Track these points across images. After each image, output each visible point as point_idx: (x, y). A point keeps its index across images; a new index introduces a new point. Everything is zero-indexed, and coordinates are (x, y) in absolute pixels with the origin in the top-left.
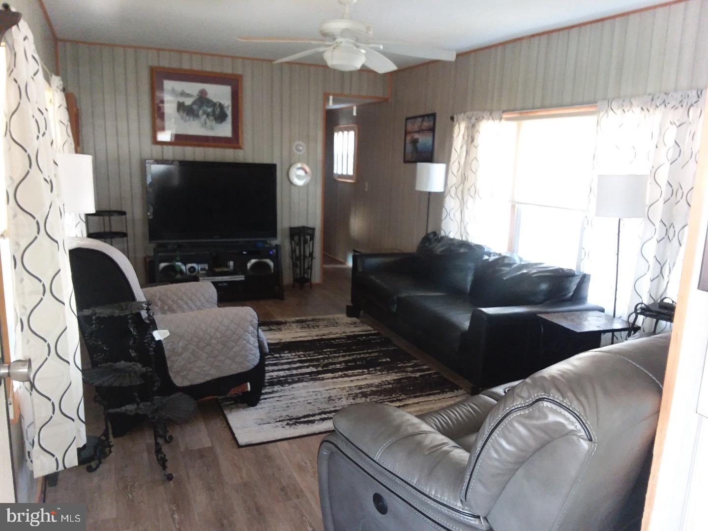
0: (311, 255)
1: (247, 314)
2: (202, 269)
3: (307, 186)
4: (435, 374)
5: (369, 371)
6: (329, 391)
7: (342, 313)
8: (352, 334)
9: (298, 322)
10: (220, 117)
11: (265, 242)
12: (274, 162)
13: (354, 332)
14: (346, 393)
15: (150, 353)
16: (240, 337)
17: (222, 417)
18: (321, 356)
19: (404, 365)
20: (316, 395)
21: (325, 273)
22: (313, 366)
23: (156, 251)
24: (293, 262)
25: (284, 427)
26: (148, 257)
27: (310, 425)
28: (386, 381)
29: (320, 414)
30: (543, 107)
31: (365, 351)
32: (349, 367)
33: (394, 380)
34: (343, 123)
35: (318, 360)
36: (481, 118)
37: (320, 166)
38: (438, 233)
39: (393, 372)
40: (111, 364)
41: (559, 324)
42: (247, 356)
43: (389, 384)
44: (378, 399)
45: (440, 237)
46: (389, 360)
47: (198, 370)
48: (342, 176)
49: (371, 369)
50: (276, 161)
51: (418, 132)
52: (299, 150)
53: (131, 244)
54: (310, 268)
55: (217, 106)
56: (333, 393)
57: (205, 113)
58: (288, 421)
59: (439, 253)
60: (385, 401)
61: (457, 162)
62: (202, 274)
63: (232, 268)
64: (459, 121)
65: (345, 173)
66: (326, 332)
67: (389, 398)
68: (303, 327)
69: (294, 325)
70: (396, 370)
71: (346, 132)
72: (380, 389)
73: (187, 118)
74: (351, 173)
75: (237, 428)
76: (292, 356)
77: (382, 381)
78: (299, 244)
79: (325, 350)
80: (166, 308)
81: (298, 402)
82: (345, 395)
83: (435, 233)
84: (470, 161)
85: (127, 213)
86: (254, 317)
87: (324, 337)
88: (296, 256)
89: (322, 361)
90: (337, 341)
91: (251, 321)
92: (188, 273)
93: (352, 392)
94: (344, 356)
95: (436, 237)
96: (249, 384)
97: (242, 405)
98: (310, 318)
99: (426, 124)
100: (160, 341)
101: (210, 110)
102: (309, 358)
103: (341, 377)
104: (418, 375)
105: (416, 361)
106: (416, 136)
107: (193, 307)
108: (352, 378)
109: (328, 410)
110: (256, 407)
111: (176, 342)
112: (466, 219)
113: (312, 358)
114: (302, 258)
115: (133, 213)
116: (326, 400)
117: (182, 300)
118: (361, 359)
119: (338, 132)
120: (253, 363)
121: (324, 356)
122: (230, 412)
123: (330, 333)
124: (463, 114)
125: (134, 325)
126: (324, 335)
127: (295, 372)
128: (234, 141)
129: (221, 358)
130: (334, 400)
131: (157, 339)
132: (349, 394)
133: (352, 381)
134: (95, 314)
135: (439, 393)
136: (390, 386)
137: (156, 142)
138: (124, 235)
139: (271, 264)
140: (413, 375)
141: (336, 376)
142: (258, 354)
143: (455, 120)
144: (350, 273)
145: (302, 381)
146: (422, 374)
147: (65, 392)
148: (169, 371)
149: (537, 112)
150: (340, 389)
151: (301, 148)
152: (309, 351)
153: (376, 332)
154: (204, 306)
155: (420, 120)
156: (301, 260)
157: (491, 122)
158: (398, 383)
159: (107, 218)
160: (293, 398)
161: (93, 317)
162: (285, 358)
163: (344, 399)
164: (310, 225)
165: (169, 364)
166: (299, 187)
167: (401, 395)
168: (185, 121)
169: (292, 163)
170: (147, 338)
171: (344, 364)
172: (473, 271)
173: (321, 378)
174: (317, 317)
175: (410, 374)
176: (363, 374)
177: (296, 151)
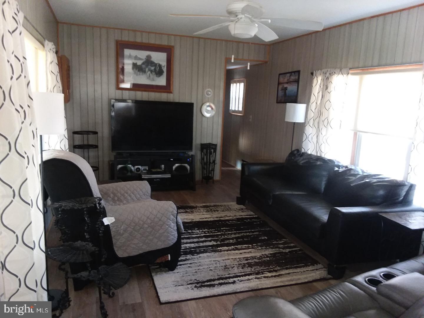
0: (214, 162)
1: (170, 206)
2: (144, 170)
3: (212, 117)
4: (300, 250)
5: (253, 246)
6: (225, 261)
7: (233, 202)
8: (240, 217)
9: (204, 207)
10: (159, 73)
11: (185, 153)
12: (192, 102)
13: (242, 216)
14: (237, 263)
15: (100, 235)
16: (164, 223)
17: (150, 279)
18: (220, 233)
19: (277, 242)
20: (216, 264)
21: (222, 173)
22: (214, 240)
23: (116, 157)
24: (202, 166)
25: (193, 289)
26: (111, 161)
27: (212, 288)
28: (265, 254)
29: (218, 279)
30: (379, 65)
31: (250, 231)
32: (239, 242)
33: (271, 254)
34: (237, 78)
35: (217, 236)
36: (334, 73)
37: (221, 105)
38: (300, 150)
39: (270, 248)
40: (71, 243)
41: (396, 221)
42: (168, 237)
43: (267, 257)
44: (260, 269)
45: (301, 153)
46: (266, 238)
47: (135, 246)
48: (235, 111)
49: (254, 245)
50: (193, 101)
51: (287, 83)
52: (208, 95)
53: (100, 153)
54: (213, 170)
55: (158, 66)
56: (228, 263)
57: (150, 70)
58: (196, 284)
59: (301, 165)
60: (265, 271)
61: (315, 102)
62: (144, 172)
63: (163, 169)
64: (317, 75)
65: (237, 109)
66: (223, 215)
67: (268, 269)
68: (207, 211)
69: (202, 209)
70: (272, 246)
71: (238, 84)
72: (261, 261)
73: (139, 73)
74: (241, 109)
75: (160, 288)
76: (200, 232)
77: (262, 255)
78: (206, 155)
79: (222, 229)
80: (116, 198)
81: (203, 269)
82: (236, 265)
83: (298, 151)
84: (325, 103)
85: (98, 133)
86: (174, 209)
87: (221, 219)
88: (204, 162)
89: (220, 236)
90: (230, 222)
91: (172, 212)
92: (135, 171)
93: (241, 263)
94: (235, 234)
95: (299, 153)
96: (169, 255)
97: (164, 269)
98: (212, 204)
99: (293, 78)
100: (108, 225)
101: (153, 68)
102: (211, 234)
103: (233, 250)
104: (287, 250)
105: (285, 240)
106: (286, 86)
107: (135, 198)
108: (241, 251)
109: (224, 277)
110: (174, 271)
111: (119, 226)
112: (321, 141)
113: (213, 234)
114: (208, 163)
115: (102, 132)
116: (223, 268)
117: (127, 193)
118: (247, 237)
119: (233, 83)
120: (172, 241)
121: (222, 233)
122: (156, 275)
123: (226, 216)
124: (320, 70)
125: (87, 216)
126: (222, 217)
127: (201, 244)
128: (167, 88)
129: (151, 237)
130: (228, 268)
131: (106, 224)
132: (239, 264)
133: (241, 253)
134: (61, 207)
135: (303, 266)
136: (268, 259)
137: (119, 88)
138: (96, 147)
139: (188, 167)
140: (284, 251)
141: (230, 249)
142: (176, 235)
143: (314, 74)
144: (240, 174)
145: (206, 252)
146: (290, 250)
147: (29, 271)
148: (114, 246)
149: (375, 69)
150: (233, 260)
151: (210, 93)
152: (212, 229)
153: (257, 216)
154: (141, 198)
155: (288, 75)
156: (208, 165)
157: (340, 76)
158: (274, 257)
159: (85, 136)
160: (200, 265)
161: (60, 209)
162: (195, 233)
163: (236, 268)
164: (214, 143)
165: (114, 241)
166: (208, 118)
167: (276, 267)
168: (137, 75)
169: (204, 102)
170: (98, 224)
171: (235, 240)
172: (327, 178)
173: (220, 250)
174: (217, 204)
175: (281, 250)
176: (248, 248)
177: (206, 95)
